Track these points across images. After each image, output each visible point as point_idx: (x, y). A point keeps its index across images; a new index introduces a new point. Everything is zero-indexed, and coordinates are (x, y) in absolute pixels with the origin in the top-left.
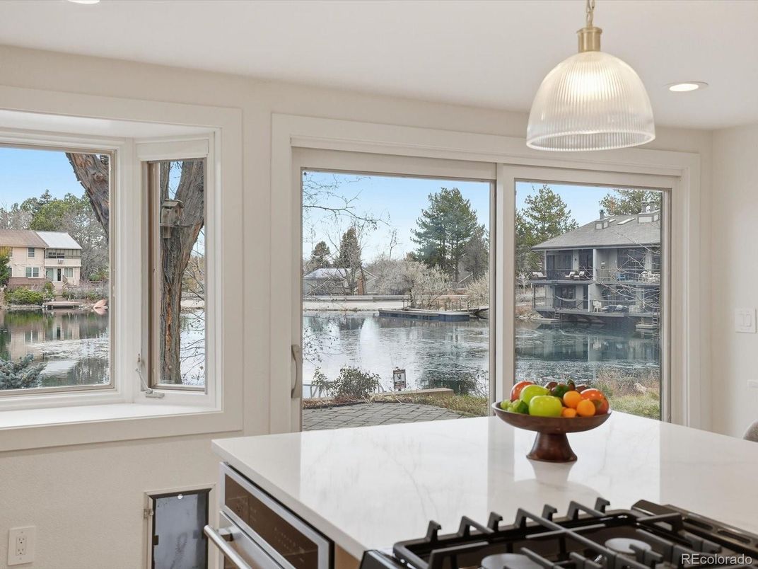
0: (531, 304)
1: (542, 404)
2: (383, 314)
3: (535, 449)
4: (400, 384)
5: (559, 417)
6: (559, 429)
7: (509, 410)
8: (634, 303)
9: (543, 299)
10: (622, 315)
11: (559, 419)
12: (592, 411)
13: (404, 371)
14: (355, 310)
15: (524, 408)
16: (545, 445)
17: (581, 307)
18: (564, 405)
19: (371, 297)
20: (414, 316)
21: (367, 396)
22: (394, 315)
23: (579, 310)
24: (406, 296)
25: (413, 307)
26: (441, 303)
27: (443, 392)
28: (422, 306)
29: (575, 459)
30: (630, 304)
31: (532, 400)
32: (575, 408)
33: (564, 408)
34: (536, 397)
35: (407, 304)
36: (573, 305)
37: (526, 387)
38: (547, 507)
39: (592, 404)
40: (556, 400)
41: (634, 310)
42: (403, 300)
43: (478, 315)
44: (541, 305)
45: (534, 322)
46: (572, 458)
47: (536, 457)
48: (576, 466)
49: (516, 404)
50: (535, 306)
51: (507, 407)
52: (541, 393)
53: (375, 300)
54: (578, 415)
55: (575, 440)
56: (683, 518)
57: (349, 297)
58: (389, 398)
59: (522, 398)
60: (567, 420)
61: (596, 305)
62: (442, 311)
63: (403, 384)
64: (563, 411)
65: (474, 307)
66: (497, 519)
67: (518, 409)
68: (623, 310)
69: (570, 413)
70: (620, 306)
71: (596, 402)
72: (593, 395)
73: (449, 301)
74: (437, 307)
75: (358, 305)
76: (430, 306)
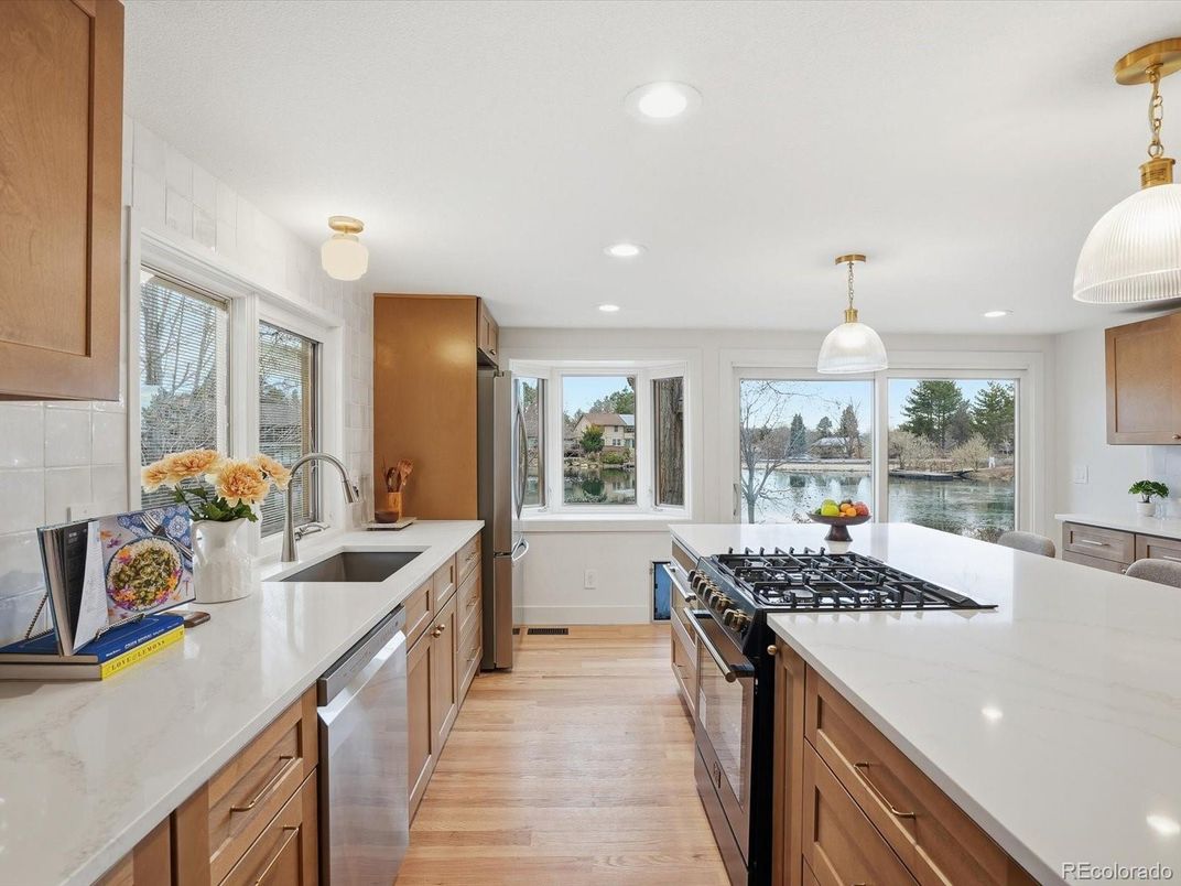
3: (829, 534)
6: (841, 523)
11: (841, 518)
14: (853, 471)
15: (821, 512)
16: (835, 532)
18: (840, 511)
20: (902, 476)
24: (896, 460)
25: (901, 468)
26: (928, 466)
28: (909, 468)
29: (852, 539)
32: (847, 513)
33: (842, 513)
43: (962, 476)
46: (850, 539)
47: (831, 538)
48: (853, 542)
54: (850, 517)
55: (850, 529)
57: (848, 461)
60: (845, 519)
62: (928, 473)
64: (843, 515)
65: (957, 470)
67: (818, 513)
69: (846, 516)
73: (935, 464)
74: (924, 469)
75: (855, 467)
76: (917, 468)
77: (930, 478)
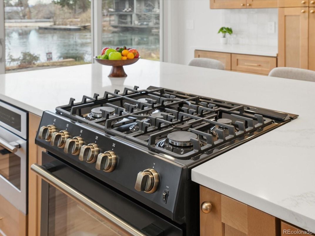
0: (108, 23)
1: (114, 55)
2: (40, 28)
3: (111, 73)
4: (50, 59)
5: (121, 60)
6: (120, 65)
7: (101, 58)
8: (151, 22)
9: (114, 20)
10: (146, 27)
11: (121, 61)
12: (133, 57)
13: (51, 53)
14: (26, 27)
15: (107, 57)
16: (115, 71)
17: (130, 23)
18: (122, 55)
19: (34, 20)
20: (55, 29)
21: (34, 64)
22: (46, 29)
23: (129, 25)
24: (51, 20)
25: (55, 24)
26: (68, 23)
27: (70, 61)
28: (59, 25)
29: (126, 76)
30: (149, 22)
31: (110, 54)
32: (126, 56)
33: (122, 57)
34: (111, 53)
35: (52, 24)
36: (126, 23)
37: (107, 50)
38: (116, 90)
39: (133, 54)
40: (119, 54)
41: (151, 24)
42: (50, 22)
43: (85, 28)
44: (113, 23)
45: (110, 30)
46: (125, 76)
47: (112, 76)
48: (127, 78)
49: (103, 56)
50: (110, 23)
51: (100, 58)
52: (113, 51)
53: (36, 22)
54: (128, 59)
56: (164, 90)
57: (23, 21)
58: (45, 64)
59: (106, 54)
60: (124, 61)
61: (136, 23)
62: (68, 27)
63: (51, 59)
64: (122, 58)
65: (83, 25)
66: (97, 95)
67: (104, 58)
68: (147, 25)
69: (125, 58)
70: (145, 23)
71: (134, 53)
72: (133, 51)
73: (72, 22)
74: (66, 25)
75: (28, 24)
76: (63, 24)
77: (70, 30)
